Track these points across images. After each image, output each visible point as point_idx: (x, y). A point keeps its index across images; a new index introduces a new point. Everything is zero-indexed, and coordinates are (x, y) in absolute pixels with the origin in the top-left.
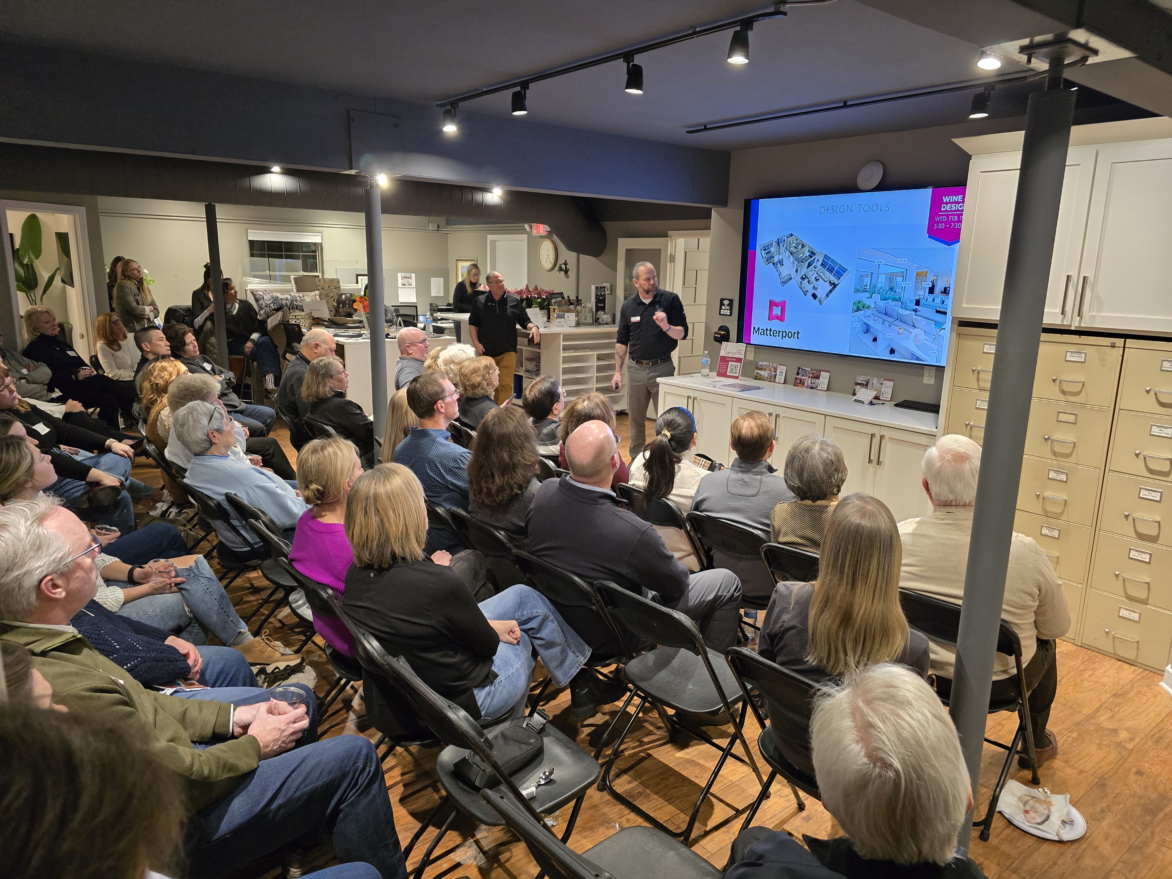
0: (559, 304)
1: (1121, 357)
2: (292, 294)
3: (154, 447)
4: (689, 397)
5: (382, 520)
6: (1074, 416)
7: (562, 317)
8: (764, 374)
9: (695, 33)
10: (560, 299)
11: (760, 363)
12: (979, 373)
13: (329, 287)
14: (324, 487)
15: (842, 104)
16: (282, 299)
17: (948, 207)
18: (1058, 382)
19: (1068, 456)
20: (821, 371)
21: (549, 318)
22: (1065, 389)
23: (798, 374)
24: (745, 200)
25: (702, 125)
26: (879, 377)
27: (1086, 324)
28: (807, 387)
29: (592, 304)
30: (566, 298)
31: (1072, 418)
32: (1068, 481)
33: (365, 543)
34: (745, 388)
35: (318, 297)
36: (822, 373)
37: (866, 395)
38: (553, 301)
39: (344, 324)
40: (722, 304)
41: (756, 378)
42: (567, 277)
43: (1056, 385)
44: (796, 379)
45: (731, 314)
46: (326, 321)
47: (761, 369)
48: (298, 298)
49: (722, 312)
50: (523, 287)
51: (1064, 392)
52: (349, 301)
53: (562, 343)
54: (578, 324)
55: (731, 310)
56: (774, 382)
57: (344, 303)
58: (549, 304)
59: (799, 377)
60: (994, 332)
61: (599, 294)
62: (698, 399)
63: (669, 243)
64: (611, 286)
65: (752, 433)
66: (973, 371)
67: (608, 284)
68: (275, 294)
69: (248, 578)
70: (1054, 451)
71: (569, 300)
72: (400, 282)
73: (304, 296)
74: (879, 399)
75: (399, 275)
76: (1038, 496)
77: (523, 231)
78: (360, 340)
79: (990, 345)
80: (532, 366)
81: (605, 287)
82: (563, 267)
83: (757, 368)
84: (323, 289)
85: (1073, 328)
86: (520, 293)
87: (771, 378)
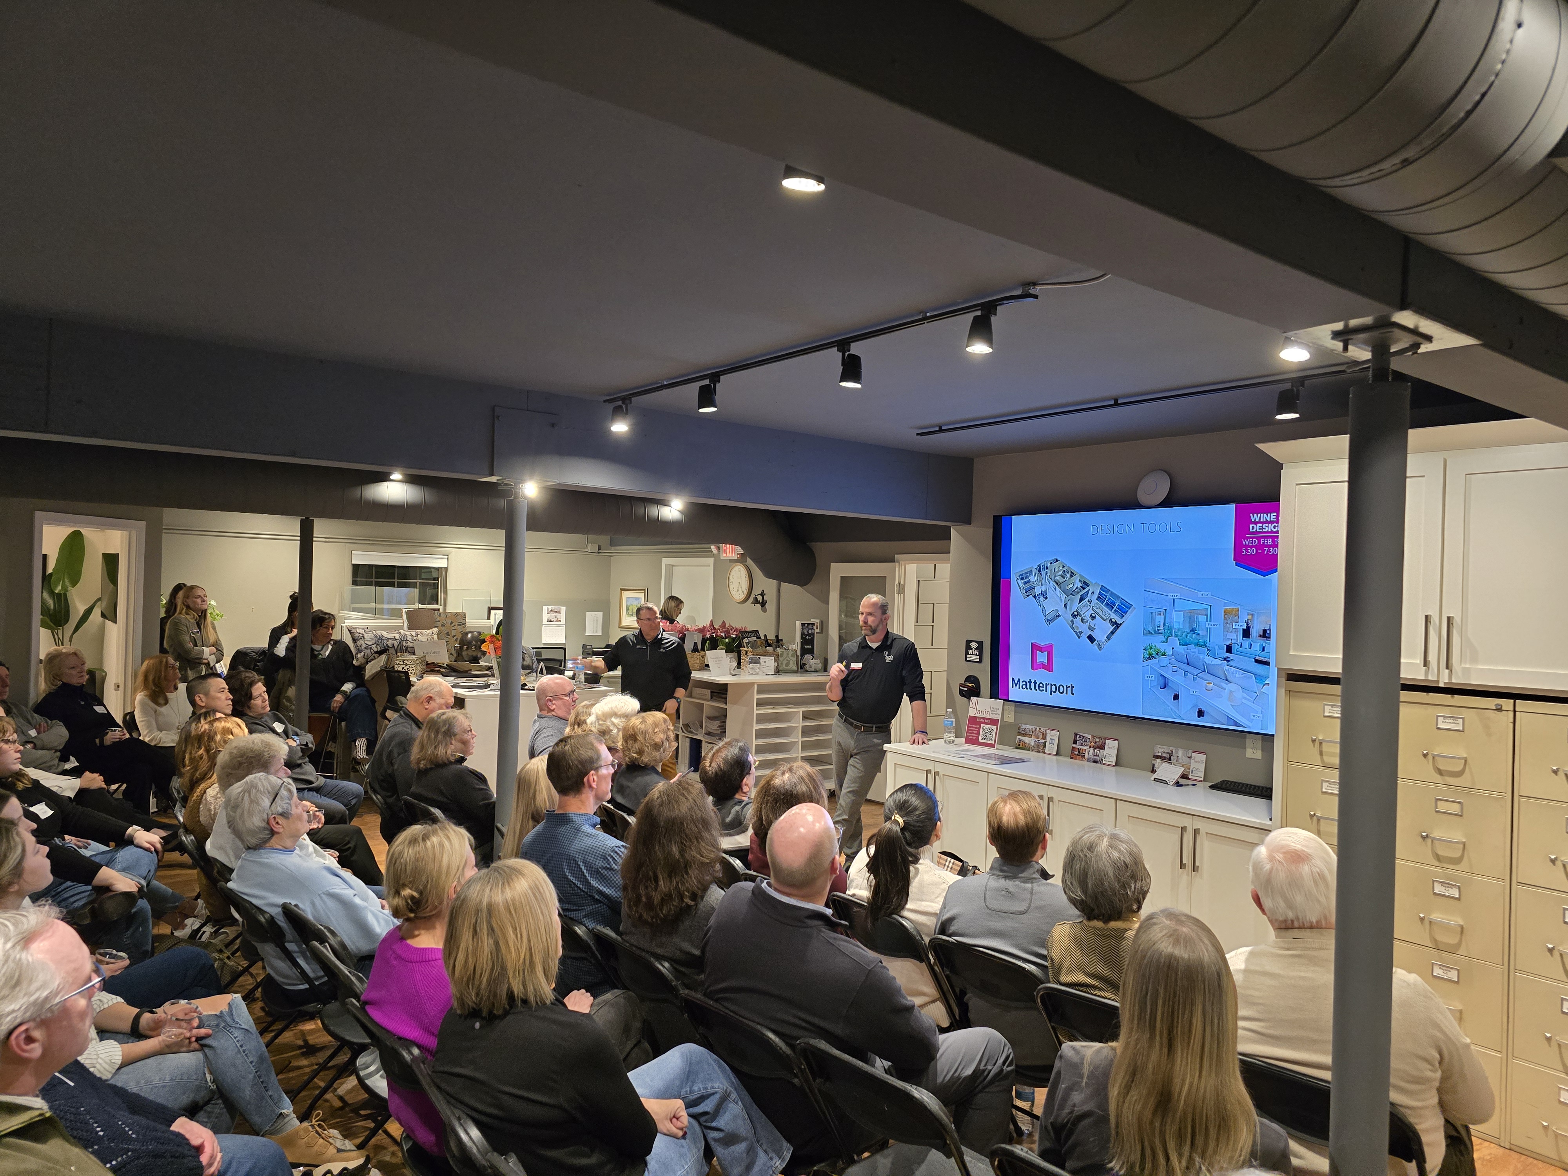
0: (754, 646)
1: (1511, 725)
2: (402, 632)
3: (192, 837)
4: (928, 772)
5: (497, 944)
6: (1457, 806)
7: (757, 662)
8: (1030, 741)
9: (926, 318)
10: (755, 638)
11: (1024, 727)
12: (1321, 743)
13: (452, 623)
14: (421, 893)
15: (1112, 402)
16: (388, 639)
17: (1257, 528)
18: (1430, 757)
19: (1458, 861)
20: (1106, 738)
21: (739, 663)
22: (1441, 768)
23: (1075, 742)
24: (994, 516)
25: (937, 426)
26: (1185, 748)
27: (1458, 680)
28: (1089, 760)
29: (796, 645)
30: (763, 638)
31: (1455, 808)
32: (1462, 898)
33: (471, 978)
34: (1004, 761)
35: (435, 636)
36: (1107, 741)
37: (1169, 772)
38: (746, 640)
39: (467, 672)
40: (968, 647)
41: (1018, 747)
42: (765, 611)
43: (1428, 761)
44: (1073, 748)
45: (981, 661)
46: (444, 668)
47: (1025, 735)
48: (409, 638)
49: (969, 657)
50: (707, 623)
51: (1440, 772)
52: (476, 642)
53: (756, 697)
54: (778, 672)
55: (981, 655)
56: (1044, 752)
57: (469, 644)
58: (740, 645)
59: (1077, 746)
60: (1337, 689)
61: (806, 632)
62: (941, 774)
63: (897, 569)
64: (822, 622)
65: (1017, 823)
66: (1314, 741)
67: (818, 621)
68: (379, 633)
69: (302, 1031)
70: (1437, 854)
71: (767, 641)
72: (545, 617)
73: (417, 635)
74: (1188, 778)
75: (545, 608)
76: (1422, 919)
77: (709, 553)
78: (487, 692)
79: (1332, 706)
80: (715, 727)
81: (814, 624)
82: (760, 598)
83: (1020, 734)
84: (443, 625)
85: (1441, 685)
86: (702, 630)
87: (1038, 747)
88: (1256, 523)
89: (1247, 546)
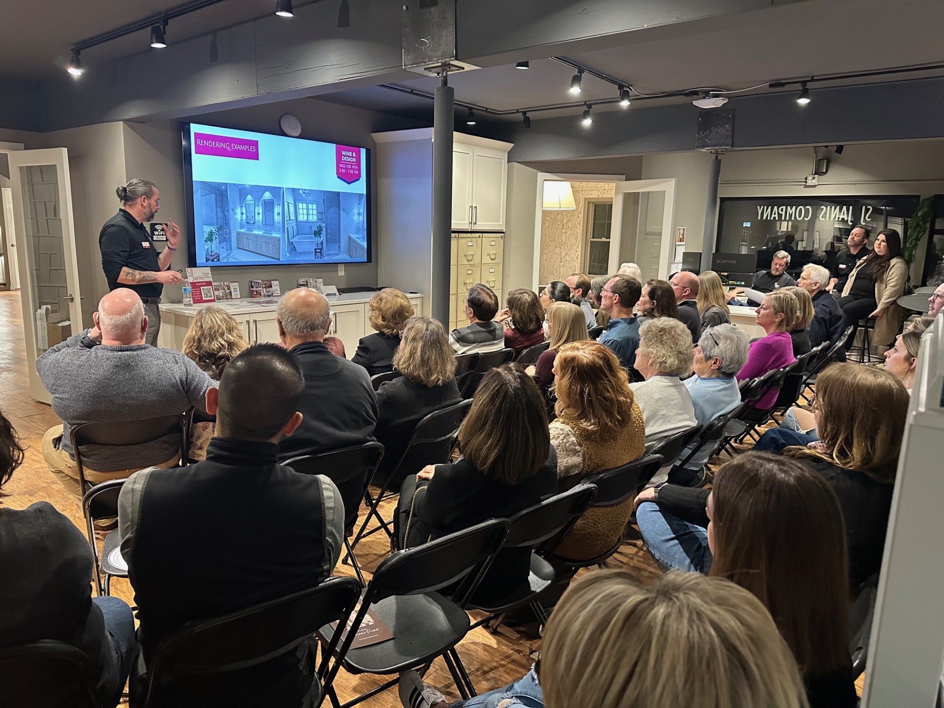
1: (481, 242)
6: (471, 271)
8: (219, 293)
18: (466, 256)
26: (313, 278)
44: (252, 291)
51: (468, 261)
87: (227, 296)
88: (344, 156)
89: (341, 168)
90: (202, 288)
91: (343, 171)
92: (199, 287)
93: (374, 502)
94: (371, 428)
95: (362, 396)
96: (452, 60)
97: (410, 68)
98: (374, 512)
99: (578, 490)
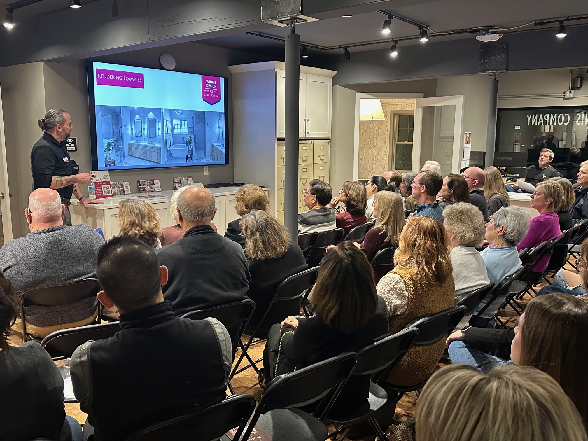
1: (313, 147)
8: (115, 190)
17: (209, 86)
18: (302, 158)
28: (149, 192)
36: (154, 181)
56: (124, 194)
59: (141, 187)
66: (282, 158)
87: (121, 192)
88: (208, 84)
89: (206, 93)
90: (102, 186)
91: (207, 95)
92: (101, 186)
93: (244, 347)
94: (246, 289)
95: (240, 266)
96: (299, 15)
97: (267, 21)
98: (245, 354)
99: (406, 332)
